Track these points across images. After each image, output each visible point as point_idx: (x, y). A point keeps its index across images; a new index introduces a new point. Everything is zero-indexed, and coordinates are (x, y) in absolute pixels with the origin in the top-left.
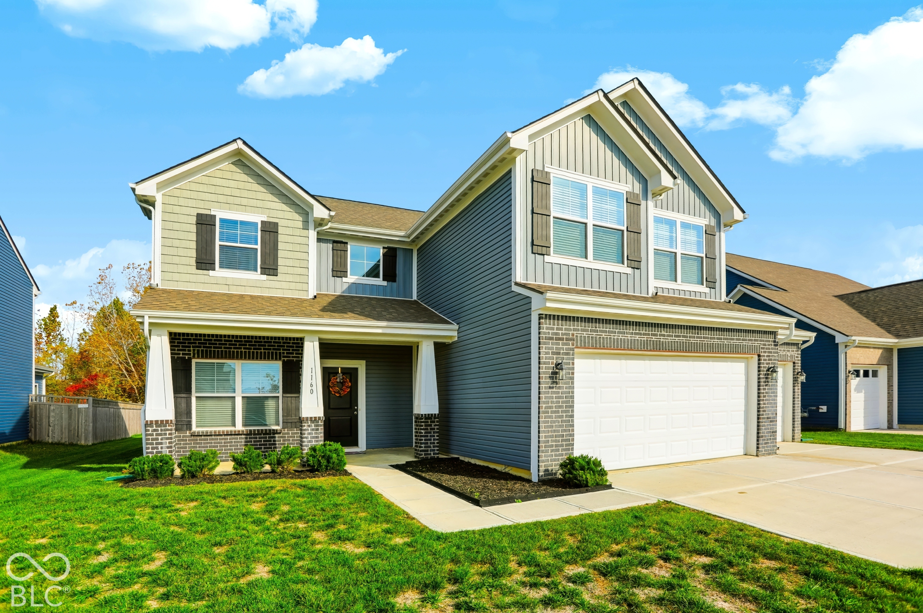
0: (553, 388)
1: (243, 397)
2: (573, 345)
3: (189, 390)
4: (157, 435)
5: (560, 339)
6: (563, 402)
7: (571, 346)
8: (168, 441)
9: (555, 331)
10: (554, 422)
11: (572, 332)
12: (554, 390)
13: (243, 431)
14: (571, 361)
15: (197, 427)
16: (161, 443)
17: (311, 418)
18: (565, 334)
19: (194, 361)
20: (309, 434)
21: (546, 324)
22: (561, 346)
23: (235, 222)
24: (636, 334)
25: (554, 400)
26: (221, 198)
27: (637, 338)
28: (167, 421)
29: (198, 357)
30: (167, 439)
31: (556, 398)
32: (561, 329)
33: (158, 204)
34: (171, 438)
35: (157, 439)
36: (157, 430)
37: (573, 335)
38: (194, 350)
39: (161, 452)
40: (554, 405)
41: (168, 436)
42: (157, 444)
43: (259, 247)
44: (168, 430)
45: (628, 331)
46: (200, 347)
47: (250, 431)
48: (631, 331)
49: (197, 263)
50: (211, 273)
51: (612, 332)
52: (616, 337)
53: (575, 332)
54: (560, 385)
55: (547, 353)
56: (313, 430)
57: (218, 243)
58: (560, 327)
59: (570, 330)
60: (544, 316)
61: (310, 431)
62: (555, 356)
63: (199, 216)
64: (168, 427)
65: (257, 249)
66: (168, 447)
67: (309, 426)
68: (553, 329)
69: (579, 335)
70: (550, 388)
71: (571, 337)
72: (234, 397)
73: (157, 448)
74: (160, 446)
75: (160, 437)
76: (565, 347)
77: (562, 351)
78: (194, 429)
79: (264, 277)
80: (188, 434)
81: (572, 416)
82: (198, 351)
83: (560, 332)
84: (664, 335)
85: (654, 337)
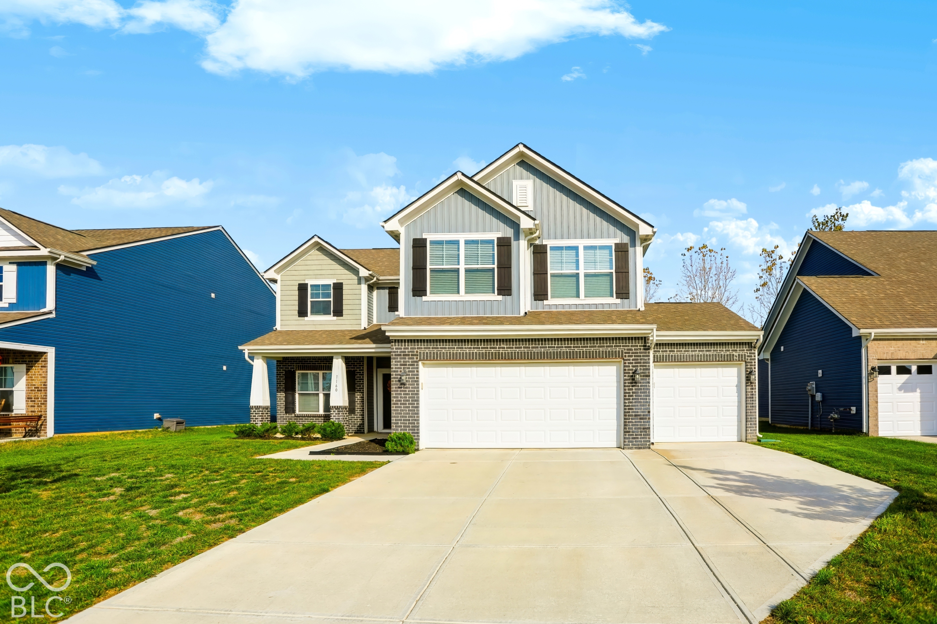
0: (401, 388)
1: (323, 394)
2: (417, 358)
3: (294, 390)
4: (255, 414)
5: (406, 355)
6: (409, 397)
7: (415, 360)
8: (260, 417)
9: (403, 350)
10: (403, 410)
11: (417, 350)
12: (402, 389)
13: (321, 415)
14: (415, 370)
15: (299, 411)
16: (257, 419)
17: (335, 406)
18: (410, 352)
19: (297, 372)
20: (334, 416)
21: (395, 346)
22: (407, 360)
23: (319, 286)
24: (474, 348)
25: (402, 396)
26: (311, 273)
27: (476, 351)
28: (260, 406)
29: (298, 370)
30: (260, 416)
31: (404, 394)
32: (408, 348)
33: (279, 282)
34: (262, 416)
35: (255, 416)
36: (255, 411)
37: (417, 352)
38: (296, 366)
39: (257, 423)
40: (402, 399)
41: (260, 415)
42: (255, 419)
43: (332, 299)
44: (260, 411)
45: (466, 346)
46: (299, 364)
48: (470, 346)
49: (298, 313)
50: (306, 318)
51: (451, 348)
52: (455, 352)
53: (419, 350)
54: (407, 386)
55: (396, 365)
56: (336, 414)
57: (309, 300)
58: (407, 347)
59: (415, 348)
60: (394, 341)
62: (402, 367)
63: (299, 285)
64: (260, 410)
65: (331, 301)
66: (261, 421)
67: (334, 411)
68: (401, 349)
69: (422, 352)
70: (399, 388)
71: (415, 353)
72: (318, 394)
73: (255, 421)
74: (257, 420)
75: (257, 415)
76: (410, 360)
77: (408, 363)
78: (297, 412)
79: (335, 318)
80: (293, 415)
81: (418, 407)
82: (299, 367)
83: (407, 350)
84: (504, 348)
85: (492, 350)
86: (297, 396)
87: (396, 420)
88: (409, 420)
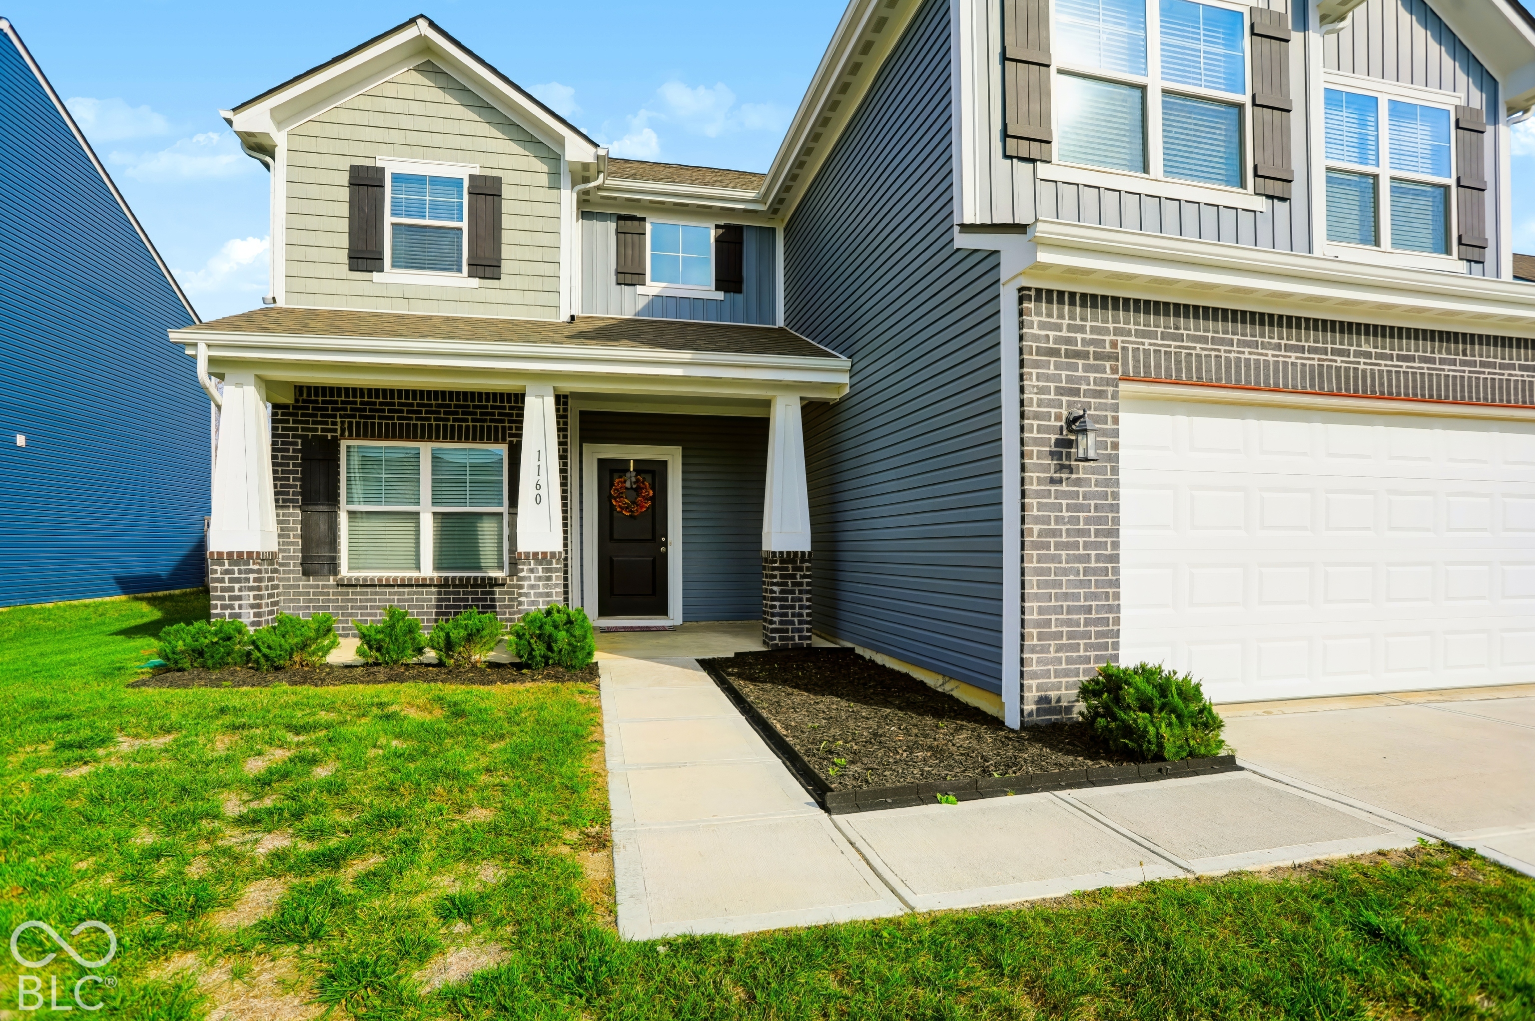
0: (1060, 481)
1: (434, 514)
2: (1114, 370)
3: (333, 499)
4: (231, 580)
5: (1078, 355)
6: (1088, 521)
7: (1108, 375)
8: (252, 594)
9: (1064, 333)
10: (1065, 572)
11: (1112, 337)
12: (1064, 487)
13: (431, 579)
14: (1109, 414)
15: (350, 568)
16: (239, 598)
17: (536, 554)
18: (1092, 342)
19: (344, 444)
20: (532, 587)
21: (1039, 314)
22: (1080, 373)
23: (419, 180)
24: (1288, 348)
25: (1065, 513)
26: (394, 136)
27: (1293, 360)
28: (250, 554)
29: (350, 436)
30: (251, 589)
31: (1069, 508)
32: (1082, 329)
33: (281, 153)
34: (259, 589)
35: (232, 589)
36: (232, 572)
37: (1114, 344)
38: (343, 423)
39: (239, 616)
40: (1064, 528)
41: (251, 584)
42: (231, 598)
43: (464, 225)
44: (252, 571)
45: (1267, 340)
46: (354, 417)
47: (446, 579)
48: (1276, 341)
49: (350, 258)
50: (376, 276)
51: (1222, 342)
52: (1232, 355)
53: (1120, 339)
54: (1081, 476)
55: (1042, 390)
56: (539, 578)
57: (389, 219)
58: (1078, 322)
59: (1106, 331)
60: (1033, 293)
61: (533, 582)
62: (1065, 399)
63: (355, 170)
64: (251, 567)
65: (461, 229)
66: (252, 606)
67: (531, 571)
68: (1058, 327)
69: (1130, 346)
70: (1052, 481)
71: (1108, 349)
72: (418, 513)
73: (231, 607)
74: (236, 603)
75: (237, 586)
76: (1092, 376)
77: (1083, 387)
78: (344, 571)
79: (475, 282)
80: (331, 582)
81: (1115, 558)
82: (350, 423)
83: (1079, 336)
84: (1368, 355)
85: (1339, 359)
86: (343, 518)
87: (1041, 611)
88: (1089, 610)
